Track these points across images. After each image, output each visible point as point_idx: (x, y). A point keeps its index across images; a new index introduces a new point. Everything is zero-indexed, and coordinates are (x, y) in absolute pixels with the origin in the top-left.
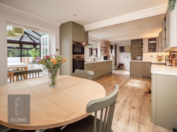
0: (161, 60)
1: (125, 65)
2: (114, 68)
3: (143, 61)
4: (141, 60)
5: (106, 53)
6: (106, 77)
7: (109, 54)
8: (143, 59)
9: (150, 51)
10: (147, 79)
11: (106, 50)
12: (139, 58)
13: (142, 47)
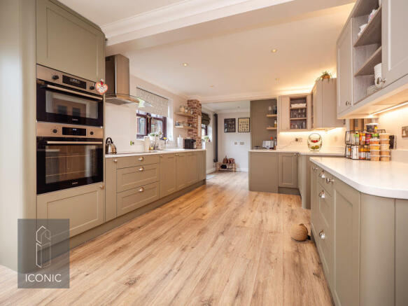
0: (316, 147)
1: (236, 162)
2: (213, 169)
3: (278, 150)
4: (273, 148)
5: (190, 130)
6: (188, 195)
7: (199, 135)
8: (277, 147)
9: (294, 128)
10: (289, 193)
11: (189, 124)
12: (268, 144)
13: (275, 119)
